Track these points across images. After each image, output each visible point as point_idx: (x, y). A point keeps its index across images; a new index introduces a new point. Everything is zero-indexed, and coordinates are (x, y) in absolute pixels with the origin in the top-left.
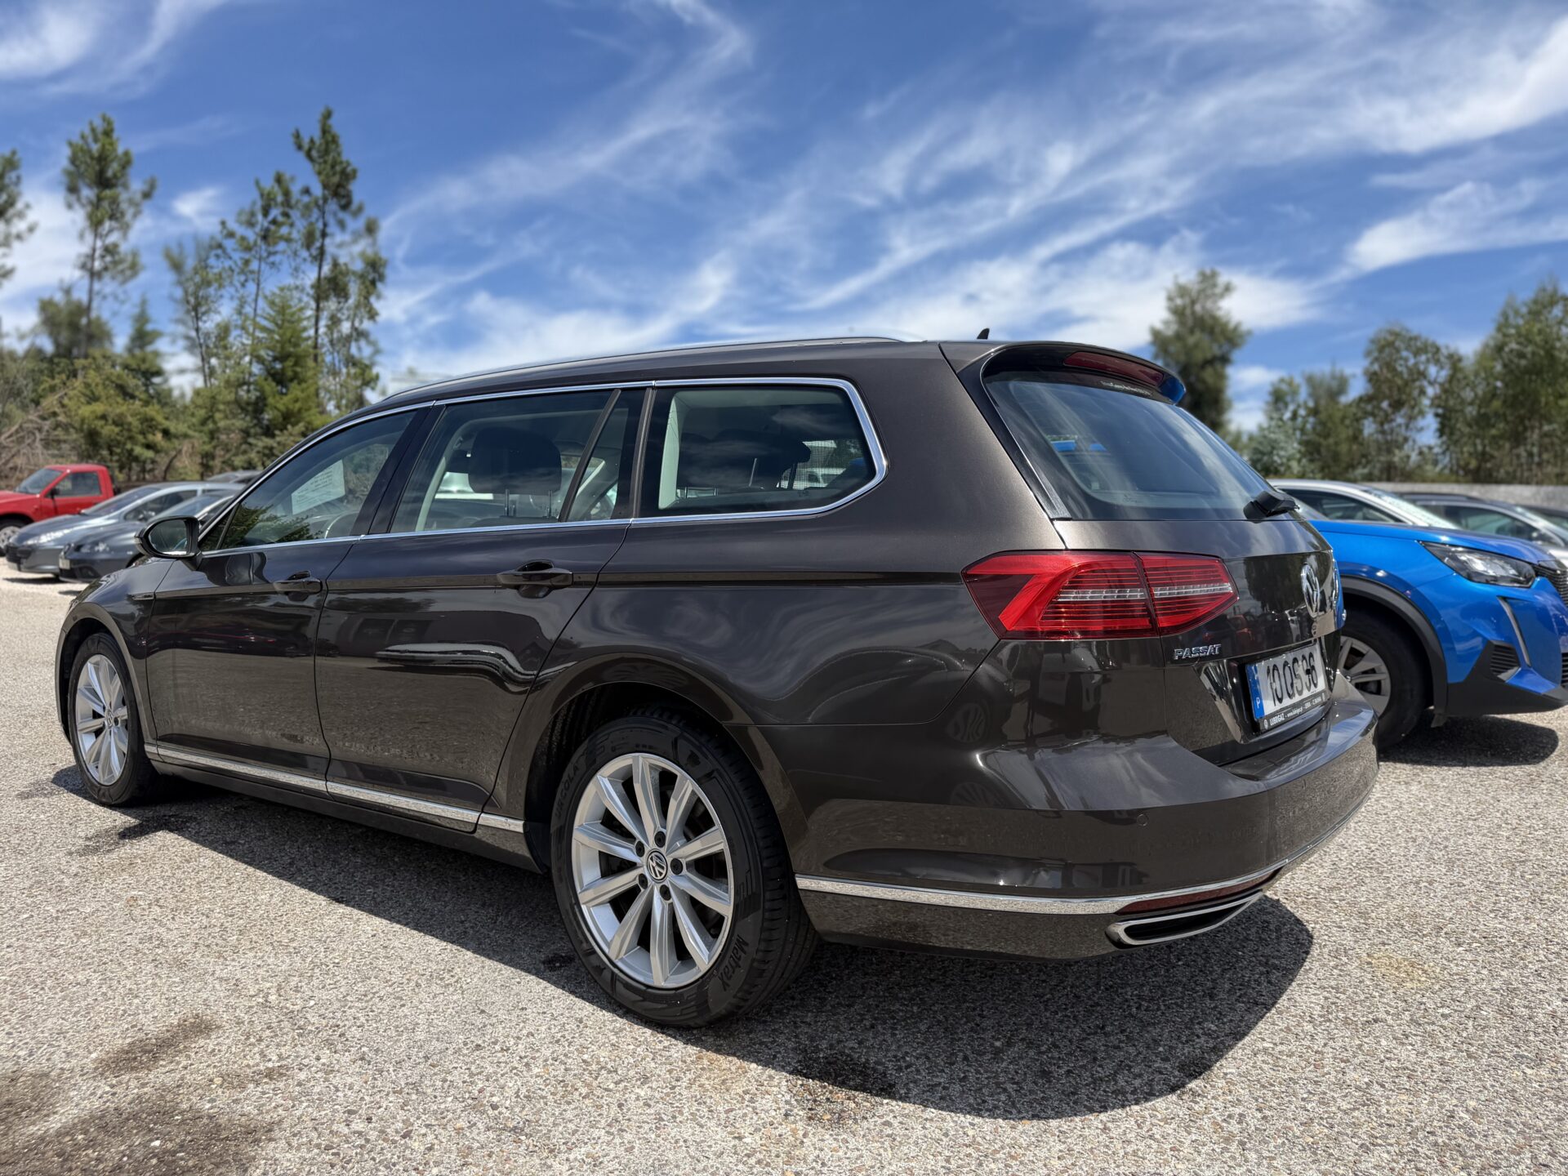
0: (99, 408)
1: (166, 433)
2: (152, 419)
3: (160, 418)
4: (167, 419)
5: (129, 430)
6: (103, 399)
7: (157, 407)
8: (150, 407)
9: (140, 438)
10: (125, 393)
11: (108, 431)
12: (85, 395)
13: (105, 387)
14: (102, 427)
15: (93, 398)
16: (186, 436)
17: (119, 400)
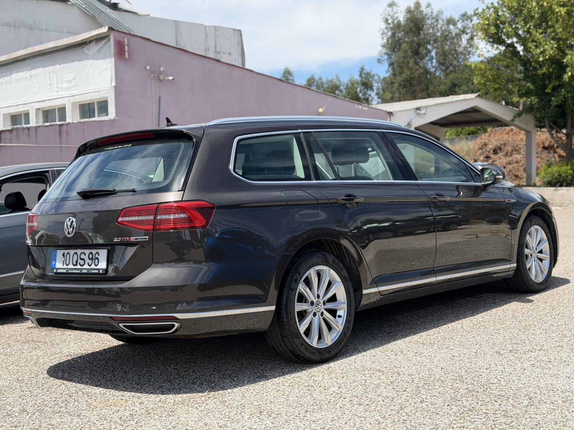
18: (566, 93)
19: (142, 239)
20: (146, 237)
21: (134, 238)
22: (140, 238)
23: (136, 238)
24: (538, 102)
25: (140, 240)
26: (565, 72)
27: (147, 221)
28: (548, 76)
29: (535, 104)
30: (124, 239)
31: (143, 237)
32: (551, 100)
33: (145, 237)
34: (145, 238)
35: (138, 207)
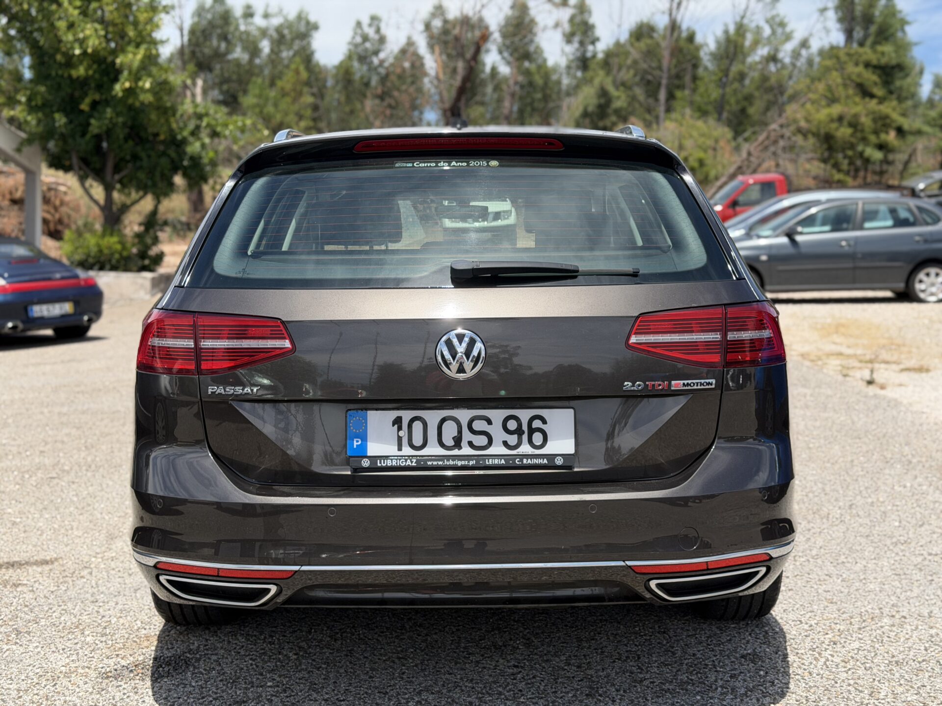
0: (836, 110)
1: (900, 131)
2: (887, 117)
3: (895, 116)
4: (904, 115)
5: (862, 131)
6: (842, 101)
7: (894, 103)
8: (886, 104)
9: (873, 138)
10: (865, 92)
11: (844, 132)
12: (826, 97)
13: (845, 86)
14: (837, 129)
15: (832, 100)
16: (919, 133)
17: (857, 99)
18: (114, 115)
19: (701, 384)
20: (710, 381)
21: (682, 382)
22: (696, 384)
23: (686, 382)
24: (66, 125)
25: (695, 387)
26: (116, 80)
27: (707, 343)
28: (83, 83)
29: (60, 126)
30: (654, 385)
31: (702, 381)
32: (89, 124)
33: (708, 381)
34: (708, 384)
35: (682, 312)
